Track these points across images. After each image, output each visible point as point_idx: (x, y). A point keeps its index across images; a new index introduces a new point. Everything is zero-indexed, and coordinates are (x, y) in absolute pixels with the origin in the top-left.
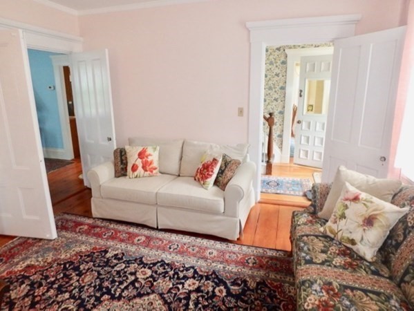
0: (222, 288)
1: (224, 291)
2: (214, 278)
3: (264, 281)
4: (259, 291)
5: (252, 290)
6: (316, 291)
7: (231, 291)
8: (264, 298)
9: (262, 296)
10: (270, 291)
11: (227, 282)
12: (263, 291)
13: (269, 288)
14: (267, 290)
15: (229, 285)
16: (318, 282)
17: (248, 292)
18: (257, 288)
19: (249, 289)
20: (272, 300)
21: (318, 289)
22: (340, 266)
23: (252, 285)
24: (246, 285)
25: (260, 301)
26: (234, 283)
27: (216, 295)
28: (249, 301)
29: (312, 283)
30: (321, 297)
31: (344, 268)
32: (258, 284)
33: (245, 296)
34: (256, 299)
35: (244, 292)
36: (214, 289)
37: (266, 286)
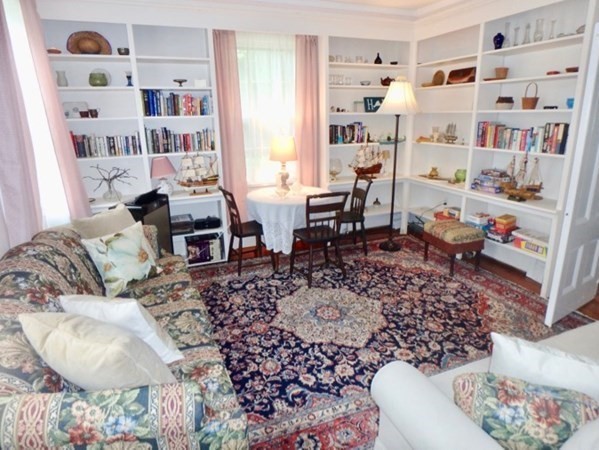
0: (310, 384)
1: (305, 382)
2: (329, 389)
3: (268, 418)
4: (265, 401)
5: (274, 398)
6: (213, 382)
7: (297, 386)
8: (255, 396)
9: (258, 397)
10: (253, 409)
11: (311, 393)
12: (261, 404)
13: (256, 412)
14: (257, 408)
15: (307, 391)
16: (212, 394)
17: (277, 394)
18: (270, 403)
19: (279, 397)
20: (245, 399)
21: (210, 386)
22: (213, 365)
23: (280, 405)
24: (287, 400)
25: (257, 391)
26: (302, 395)
27: (308, 372)
28: (269, 385)
29: (219, 390)
30: (207, 378)
31: (209, 363)
32: (272, 410)
33: (278, 388)
34: (263, 390)
35: (282, 391)
36: (317, 378)
37: (261, 413)
